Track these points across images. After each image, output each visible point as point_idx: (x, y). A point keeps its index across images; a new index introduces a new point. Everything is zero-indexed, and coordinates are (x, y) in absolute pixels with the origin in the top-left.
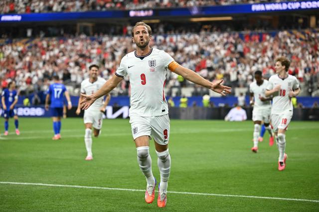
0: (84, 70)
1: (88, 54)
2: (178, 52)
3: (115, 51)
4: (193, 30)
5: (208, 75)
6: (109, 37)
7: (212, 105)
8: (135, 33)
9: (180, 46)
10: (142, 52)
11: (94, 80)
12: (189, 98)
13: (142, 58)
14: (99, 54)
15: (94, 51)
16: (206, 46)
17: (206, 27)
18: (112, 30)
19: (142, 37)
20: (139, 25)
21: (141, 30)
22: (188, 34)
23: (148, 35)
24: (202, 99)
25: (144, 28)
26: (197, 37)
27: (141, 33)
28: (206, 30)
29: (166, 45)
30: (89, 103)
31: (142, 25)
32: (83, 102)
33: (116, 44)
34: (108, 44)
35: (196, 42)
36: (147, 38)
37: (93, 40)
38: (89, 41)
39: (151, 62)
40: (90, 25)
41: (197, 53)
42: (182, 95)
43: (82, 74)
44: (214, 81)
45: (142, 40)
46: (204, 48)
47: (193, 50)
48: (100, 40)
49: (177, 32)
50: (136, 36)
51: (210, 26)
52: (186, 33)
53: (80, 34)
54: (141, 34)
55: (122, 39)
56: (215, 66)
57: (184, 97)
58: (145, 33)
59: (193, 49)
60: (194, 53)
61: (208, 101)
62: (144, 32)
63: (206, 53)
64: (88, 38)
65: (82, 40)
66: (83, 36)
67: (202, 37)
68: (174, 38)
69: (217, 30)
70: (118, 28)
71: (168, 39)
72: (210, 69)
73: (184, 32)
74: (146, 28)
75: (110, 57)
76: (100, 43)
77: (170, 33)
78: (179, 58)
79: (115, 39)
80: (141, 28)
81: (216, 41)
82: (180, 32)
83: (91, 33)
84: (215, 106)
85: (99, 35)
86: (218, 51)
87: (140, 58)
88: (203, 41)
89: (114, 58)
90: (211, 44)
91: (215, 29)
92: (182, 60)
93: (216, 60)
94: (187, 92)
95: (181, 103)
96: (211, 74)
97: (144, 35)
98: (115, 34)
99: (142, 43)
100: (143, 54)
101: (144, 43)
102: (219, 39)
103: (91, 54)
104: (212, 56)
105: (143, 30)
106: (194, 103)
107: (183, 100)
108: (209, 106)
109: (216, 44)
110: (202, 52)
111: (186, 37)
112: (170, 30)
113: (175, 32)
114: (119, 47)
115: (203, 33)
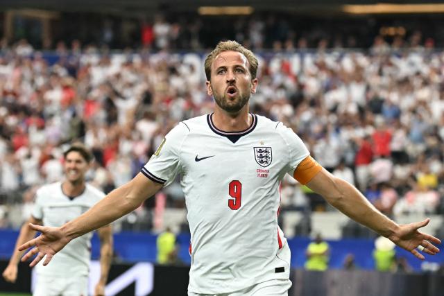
0: (22, 152)
1: (35, 104)
2: (304, 106)
3: (118, 95)
4: (352, 41)
5: (393, 177)
6: (100, 53)
7: (401, 266)
8: (213, 70)
9: (312, 86)
10: (233, 121)
11: (76, 188)
12: (331, 243)
13: (234, 138)
14: (69, 103)
15: (56, 95)
16: (389, 89)
17: (391, 31)
18: (108, 35)
19: (232, 82)
20: (226, 49)
21: (230, 64)
22: (336, 53)
23: (248, 77)
24: (372, 247)
25: (240, 60)
26: (363, 60)
27: (230, 70)
28: (389, 40)
29: (270, 85)
30: (48, 249)
31: (234, 49)
32: (30, 247)
33: (118, 76)
34: (98, 75)
35: (358, 75)
36: (245, 85)
37: (51, 61)
38: (38, 66)
39: (260, 151)
40: (44, 16)
41: (361, 110)
42: (313, 235)
43: (16, 163)
44: (410, 195)
45: (232, 91)
46: (383, 94)
47: (349, 101)
48: (72, 63)
49: (303, 43)
50: (216, 78)
51: (402, 31)
52: (330, 47)
53: (13, 43)
54: (231, 76)
55: (137, 60)
56: (414, 149)
57: (319, 241)
58: (243, 71)
59: (350, 97)
60: (353, 109)
61: (392, 254)
62: (238, 69)
63: (386, 107)
64: (39, 55)
65: (20, 62)
66: (24, 50)
67: (378, 61)
68: (295, 63)
69: (422, 43)
70: (127, 28)
71: (275, 65)
72: (400, 158)
73: (323, 44)
74: (245, 59)
75: (100, 114)
76: (73, 72)
77: (284, 48)
78: (308, 124)
79: (118, 60)
80: (232, 58)
81: (418, 74)
82: (313, 46)
83: (47, 42)
84: (410, 269)
85: (69, 46)
86: (423, 103)
87: (229, 137)
88: (380, 73)
89: (112, 118)
90: (404, 84)
91: (416, 37)
92: (316, 128)
93: (416, 131)
94: (329, 225)
95: (309, 257)
96: (402, 172)
97: (239, 78)
98: (117, 45)
99: (232, 99)
100: (234, 126)
101: (236, 100)
102: (425, 70)
103: (44, 102)
104: (406, 119)
105: (235, 63)
106: (348, 257)
107: (314, 248)
108: (394, 268)
109: (417, 82)
110: (374, 106)
111: (330, 60)
112: (283, 41)
113: (296, 46)
114: (131, 85)
115: (381, 48)
